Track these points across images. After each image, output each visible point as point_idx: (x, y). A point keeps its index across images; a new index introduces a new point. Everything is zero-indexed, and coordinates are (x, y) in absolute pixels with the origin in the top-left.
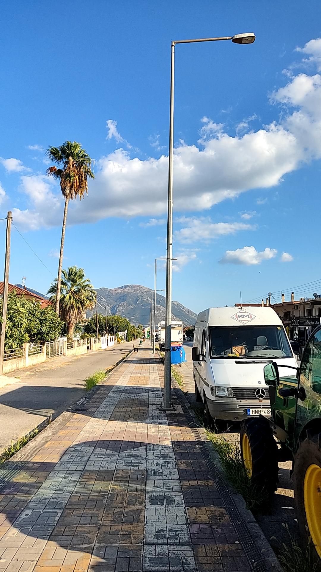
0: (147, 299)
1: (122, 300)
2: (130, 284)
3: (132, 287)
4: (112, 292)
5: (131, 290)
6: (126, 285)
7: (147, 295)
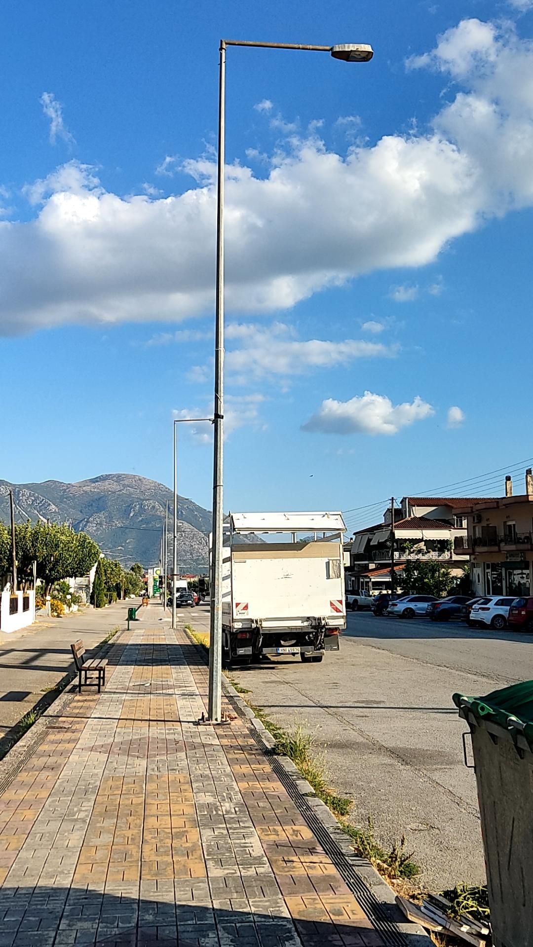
0: (154, 507)
1: (95, 509)
2: (114, 473)
3: (119, 478)
4: (72, 490)
5: (115, 487)
6: (104, 474)
7: (154, 497)
